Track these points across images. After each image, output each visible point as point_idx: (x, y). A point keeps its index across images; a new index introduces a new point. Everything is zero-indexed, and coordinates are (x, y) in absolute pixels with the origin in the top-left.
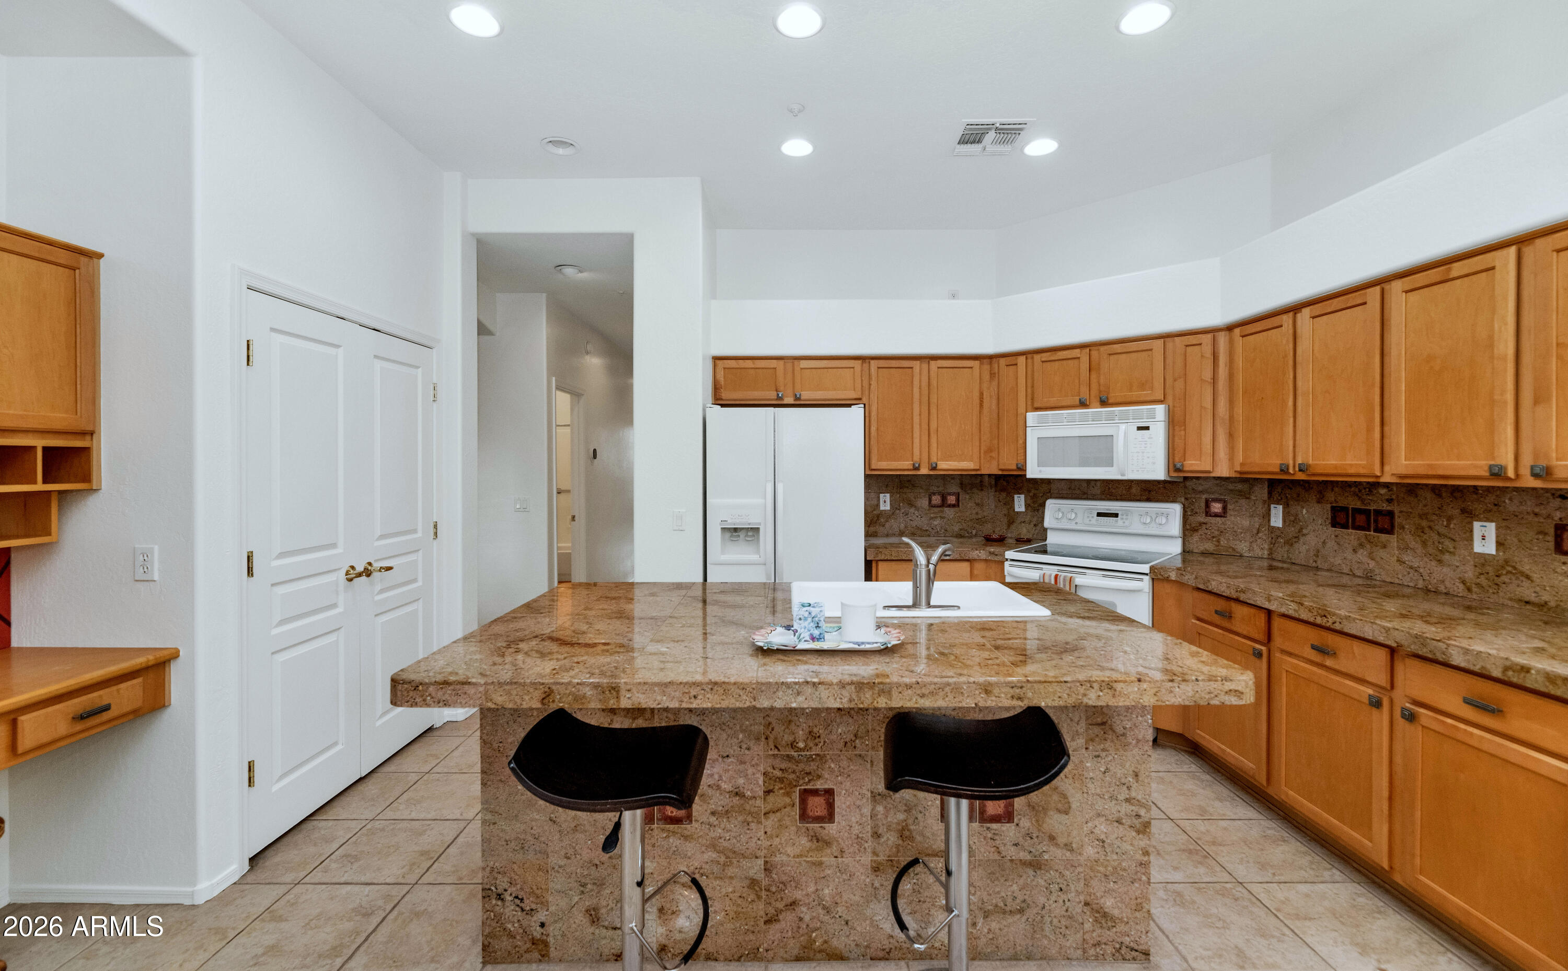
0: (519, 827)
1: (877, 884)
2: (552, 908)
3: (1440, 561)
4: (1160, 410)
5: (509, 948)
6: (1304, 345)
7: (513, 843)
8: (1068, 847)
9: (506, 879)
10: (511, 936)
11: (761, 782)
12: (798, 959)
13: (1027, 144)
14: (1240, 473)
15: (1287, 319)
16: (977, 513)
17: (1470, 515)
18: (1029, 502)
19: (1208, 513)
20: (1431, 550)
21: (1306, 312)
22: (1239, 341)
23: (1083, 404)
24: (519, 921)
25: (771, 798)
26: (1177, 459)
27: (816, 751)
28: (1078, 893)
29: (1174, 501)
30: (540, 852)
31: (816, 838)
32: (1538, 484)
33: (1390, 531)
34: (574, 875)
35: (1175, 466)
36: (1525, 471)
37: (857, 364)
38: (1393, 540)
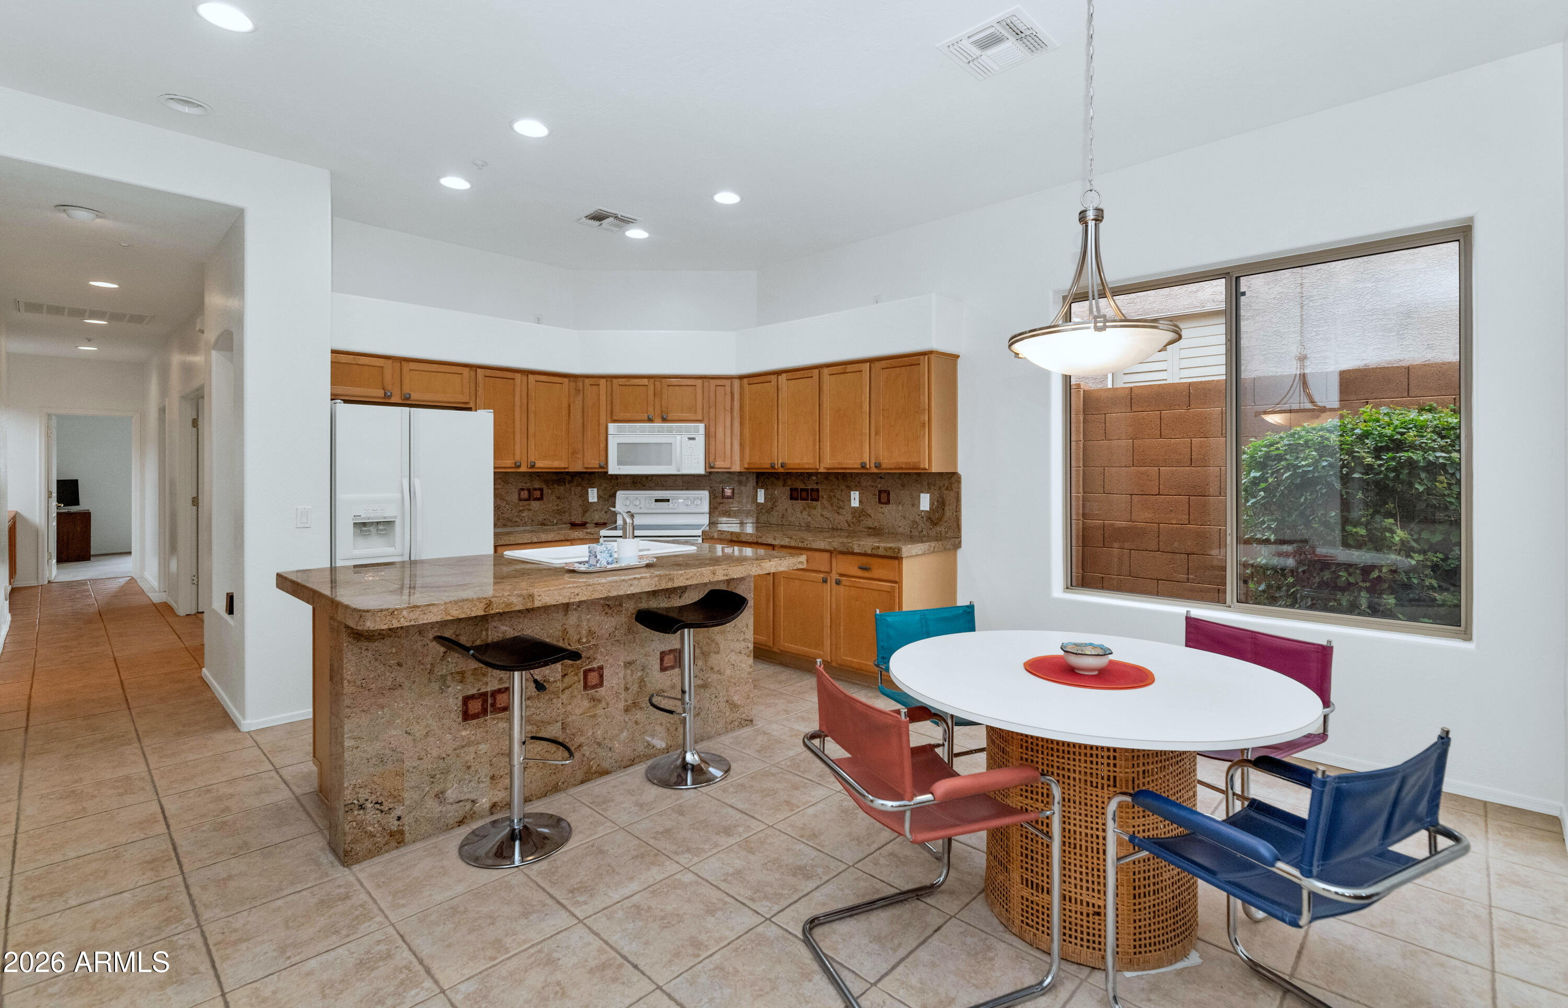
0: (378, 745)
1: (627, 720)
2: (407, 803)
3: (838, 513)
4: (701, 426)
5: (370, 846)
6: (783, 394)
7: (374, 760)
8: (719, 672)
9: (367, 791)
10: (372, 835)
11: (560, 670)
12: (582, 782)
13: (628, 230)
14: (747, 469)
15: (773, 378)
16: (557, 505)
17: (850, 488)
18: (600, 494)
19: (723, 497)
20: (835, 508)
21: (784, 375)
22: (746, 386)
23: (650, 420)
24: (378, 821)
25: (566, 679)
26: (711, 460)
27: (593, 642)
28: (723, 696)
29: (704, 489)
30: (397, 761)
31: (593, 699)
32: (875, 471)
33: (817, 500)
34: (425, 771)
35: (710, 464)
36: (873, 465)
37: (466, 371)
38: (819, 503)
